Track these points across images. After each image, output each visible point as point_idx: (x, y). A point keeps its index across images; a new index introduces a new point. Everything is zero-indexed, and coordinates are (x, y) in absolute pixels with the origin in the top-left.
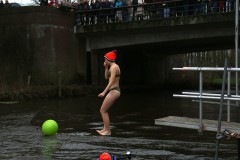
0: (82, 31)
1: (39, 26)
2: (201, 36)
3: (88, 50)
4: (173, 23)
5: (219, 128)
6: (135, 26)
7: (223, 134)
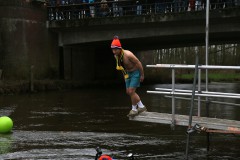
0: (54, 25)
1: (10, 20)
2: (171, 33)
3: (61, 45)
4: (144, 20)
5: (190, 122)
6: (107, 22)
7: (194, 128)
